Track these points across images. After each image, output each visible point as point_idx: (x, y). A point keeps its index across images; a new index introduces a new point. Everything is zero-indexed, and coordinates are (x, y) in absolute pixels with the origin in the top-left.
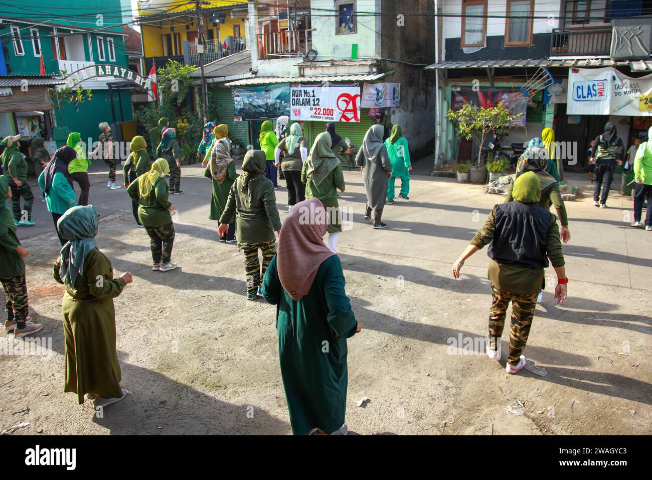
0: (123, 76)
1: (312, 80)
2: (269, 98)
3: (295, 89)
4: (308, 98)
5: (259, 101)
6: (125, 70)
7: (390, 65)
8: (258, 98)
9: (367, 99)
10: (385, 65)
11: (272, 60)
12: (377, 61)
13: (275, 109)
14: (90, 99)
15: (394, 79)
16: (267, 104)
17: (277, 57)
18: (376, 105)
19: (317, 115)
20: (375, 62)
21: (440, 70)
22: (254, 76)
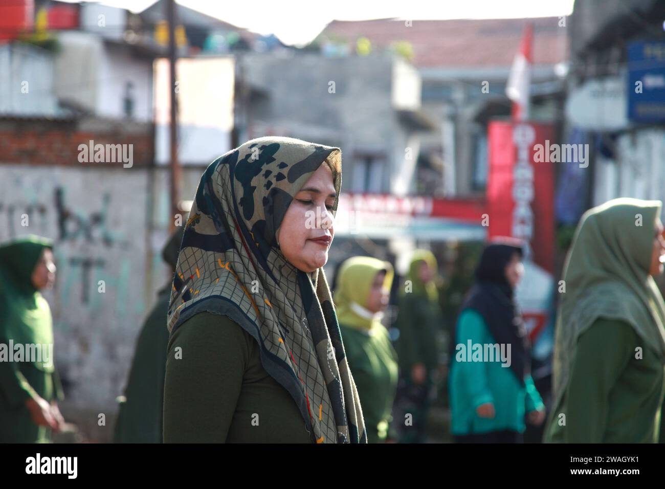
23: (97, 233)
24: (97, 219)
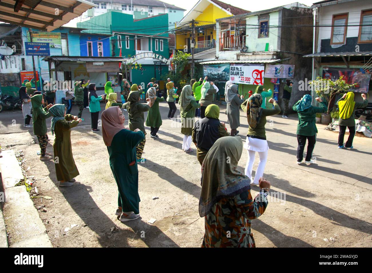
0: (157, 58)
1: (243, 62)
2: (220, 71)
3: (232, 66)
4: (238, 71)
5: (215, 72)
6: (158, 55)
7: (286, 55)
8: (215, 71)
9: (269, 73)
10: (283, 55)
11: (226, 51)
12: (277, 52)
13: (222, 76)
14: (140, 68)
15: (290, 62)
16: (218, 74)
17: (228, 50)
18: (275, 77)
19: (242, 81)
20: (275, 53)
21: (316, 58)
22: (216, 59)
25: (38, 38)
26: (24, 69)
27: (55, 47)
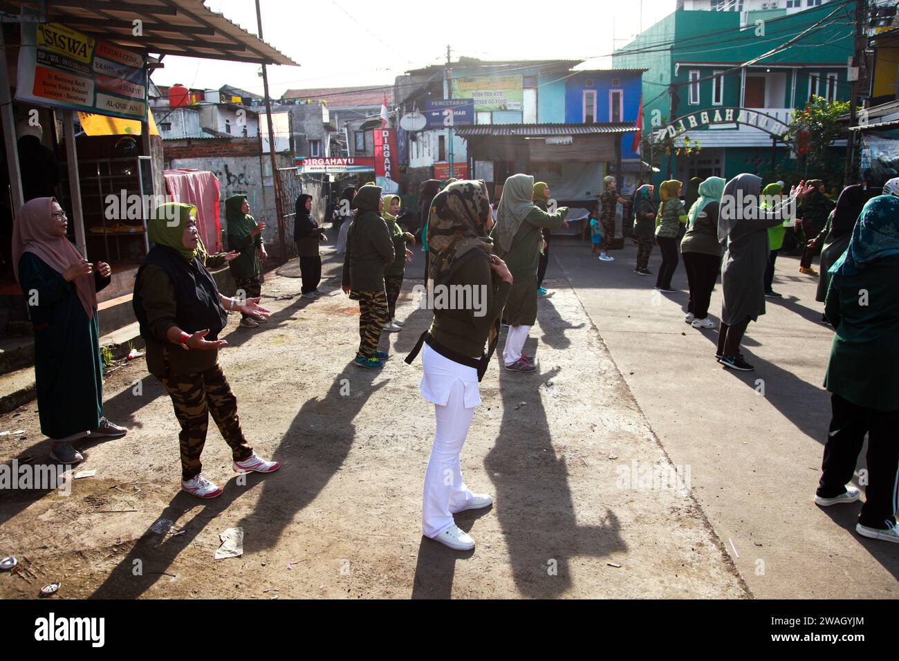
6: (755, 115)
23: (242, 181)
24: (242, 175)
25: (474, 91)
26: (442, 157)
27: (508, 108)
